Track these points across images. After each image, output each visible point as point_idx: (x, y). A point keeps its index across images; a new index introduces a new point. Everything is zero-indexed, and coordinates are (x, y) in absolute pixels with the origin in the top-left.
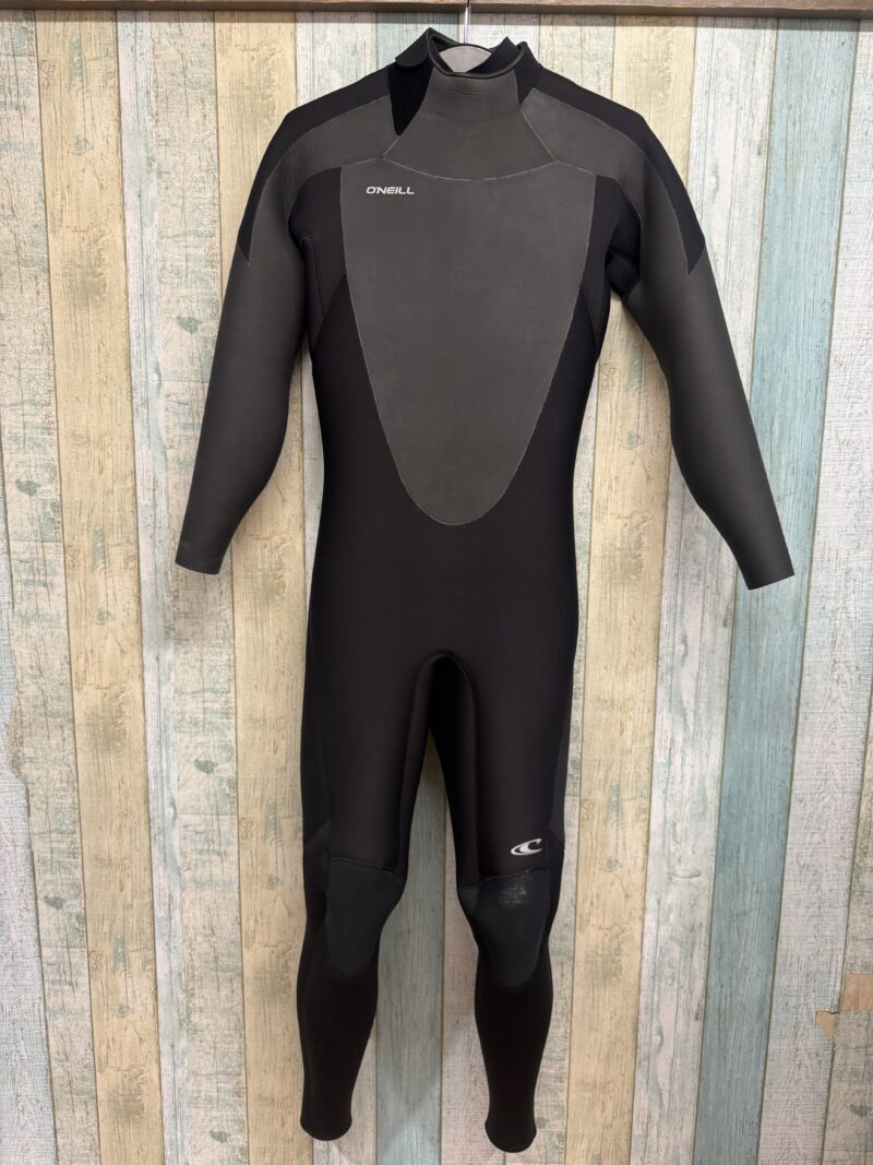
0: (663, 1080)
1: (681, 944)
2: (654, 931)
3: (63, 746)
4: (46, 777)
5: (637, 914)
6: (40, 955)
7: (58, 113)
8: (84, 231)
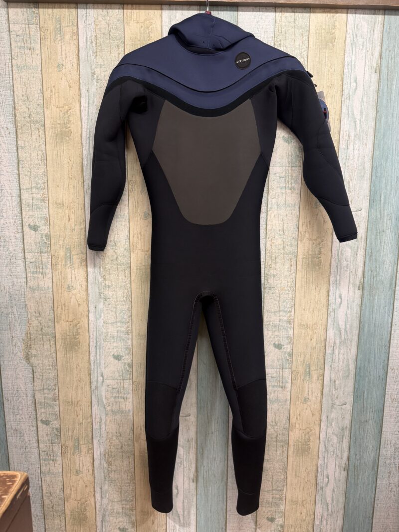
0: (329, 499)
1: (337, 436)
2: (325, 431)
3: (50, 349)
4: (42, 364)
5: (317, 423)
6: (39, 448)
7: (49, 51)
8: (61, 107)
